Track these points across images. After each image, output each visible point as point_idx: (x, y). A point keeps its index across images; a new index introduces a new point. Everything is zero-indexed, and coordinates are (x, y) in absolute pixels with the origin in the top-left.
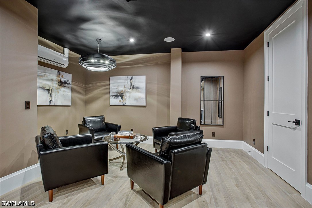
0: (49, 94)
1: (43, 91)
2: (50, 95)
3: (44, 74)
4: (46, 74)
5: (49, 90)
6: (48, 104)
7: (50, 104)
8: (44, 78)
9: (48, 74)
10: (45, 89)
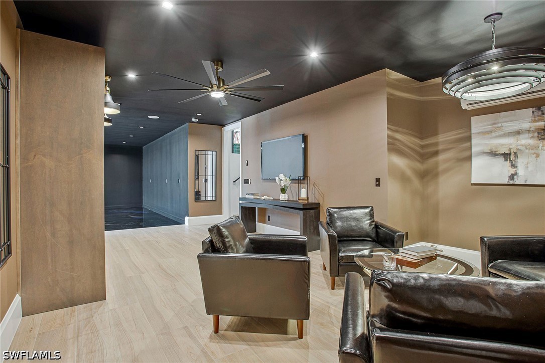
0: (508, 163)
1: (491, 158)
2: (512, 162)
3: (493, 127)
4: (500, 125)
5: (506, 156)
6: (505, 181)
7: (511, 182)
8: (494, 134)
9: (503, 124)
10: (497, 153)
